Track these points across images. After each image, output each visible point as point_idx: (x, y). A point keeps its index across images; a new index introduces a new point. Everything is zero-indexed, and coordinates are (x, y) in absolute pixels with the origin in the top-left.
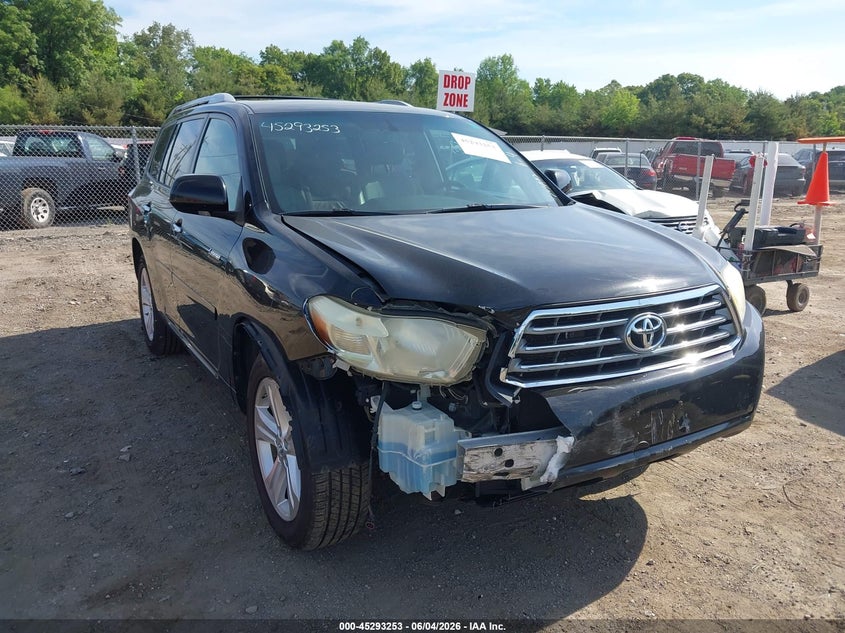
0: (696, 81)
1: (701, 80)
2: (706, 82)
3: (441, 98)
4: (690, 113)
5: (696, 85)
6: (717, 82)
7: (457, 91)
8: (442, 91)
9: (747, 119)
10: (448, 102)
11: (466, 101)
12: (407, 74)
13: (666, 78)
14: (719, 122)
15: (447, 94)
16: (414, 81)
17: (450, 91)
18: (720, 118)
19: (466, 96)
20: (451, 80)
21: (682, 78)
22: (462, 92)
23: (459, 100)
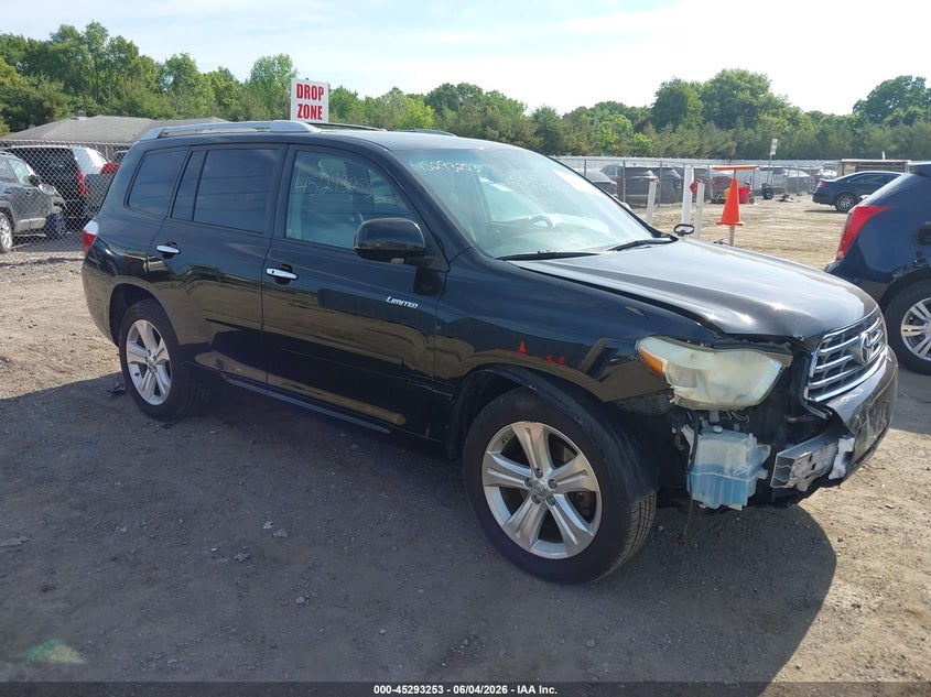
0: (476, 91)
1: (480, 91)
2: (484, 92)
3: (294, 110)
4: (484, 126)
5: (476, 96)
6: (494, 93)
7: (310, 102)
8: (295, 102)
9: (536, 134)
10: (302, 114)
11: (320, 113)
12: (162, 71)
13: (446, 87)
14: (512, 136)
15: (300, 105)
16: (172, 79)
17: (304, 101)
18: (512, 132)
19: (320, 107)
20: (306, 91)
21: (462, 88)
22: (315, 103)
23: (314, 112)
